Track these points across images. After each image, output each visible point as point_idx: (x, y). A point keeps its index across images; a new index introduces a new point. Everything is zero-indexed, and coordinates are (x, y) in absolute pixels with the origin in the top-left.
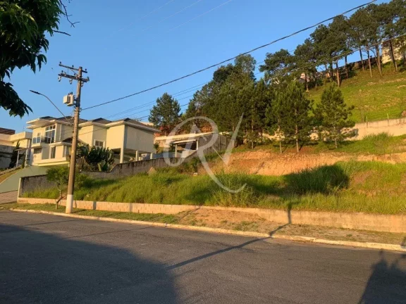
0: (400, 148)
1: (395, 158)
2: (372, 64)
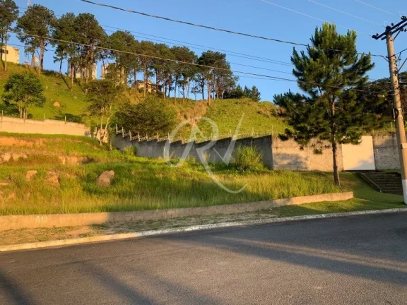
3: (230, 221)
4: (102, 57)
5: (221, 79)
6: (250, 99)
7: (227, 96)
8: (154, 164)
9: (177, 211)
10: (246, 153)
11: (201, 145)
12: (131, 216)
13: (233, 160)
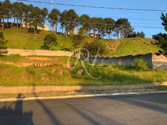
0: (23, 60)
1: (21, 64)
2: (18, 26)
3: (133, 92)
4: (77, 25)
5: (126, 29)
6: (140, 37)
7: (129, 36)
8: (98, 66)
9: (109, 86)
10: (139, 61)
11: (118, 58)
12: (90, 88)
13: (133, 65)
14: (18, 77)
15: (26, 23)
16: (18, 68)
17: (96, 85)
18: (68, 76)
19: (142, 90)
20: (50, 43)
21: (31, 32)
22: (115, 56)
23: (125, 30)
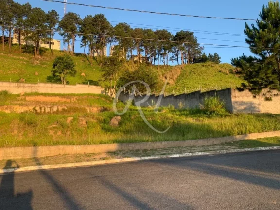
0: (15, 102)
1: (11, 108)
2: (5, 41)
3: (202, 151)
4: (110, 42)
6: (212, 62)
7: (196, 61)
8: (146, 111)
9: (164, 143)
10: (212, 101)
11: (177, 97)
12: (132, 146)
13: (202, 107)
14: (6, 131)
15: (19, 37)
16: (5, 115)
17: (143, 141)
18: (95, 127)
19: (217, 147)
20: (63, 71)
21: (28, 52)
22: (174, 93)
23: (189, 50)
